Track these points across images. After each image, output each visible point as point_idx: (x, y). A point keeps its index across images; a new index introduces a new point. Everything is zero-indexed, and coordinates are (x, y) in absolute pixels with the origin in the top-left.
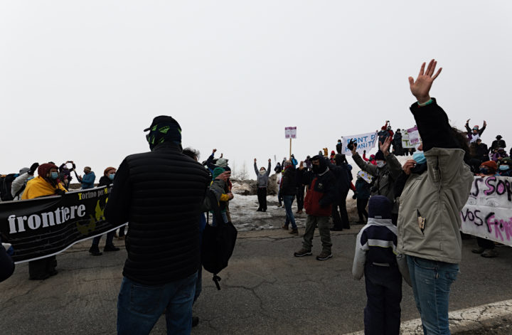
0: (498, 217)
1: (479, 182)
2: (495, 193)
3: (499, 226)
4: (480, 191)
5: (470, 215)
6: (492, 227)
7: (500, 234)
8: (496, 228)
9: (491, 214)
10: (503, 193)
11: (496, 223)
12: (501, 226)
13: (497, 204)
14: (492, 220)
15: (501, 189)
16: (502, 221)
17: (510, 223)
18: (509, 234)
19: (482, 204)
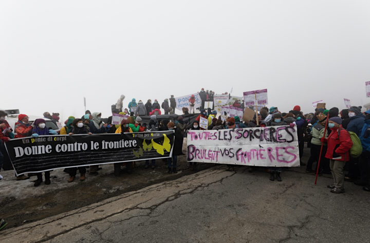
0: (244, 151)
1: (231, 132)
2: (242, 137)
3: (244, 155)
4: (233, 137)
5: (227, 152)
6: (240, 157)
7: (244, 160)
8: (242, 157)
9: (240, 149)
10: (247, 137)
11: (242, 154)
12: (245, 155)
13: (243, 143)
14: (240, 153)
15: (246, 135)
16: (246, 152)
17: (250, 153)
18: (249, 159)
19: (234, 145)
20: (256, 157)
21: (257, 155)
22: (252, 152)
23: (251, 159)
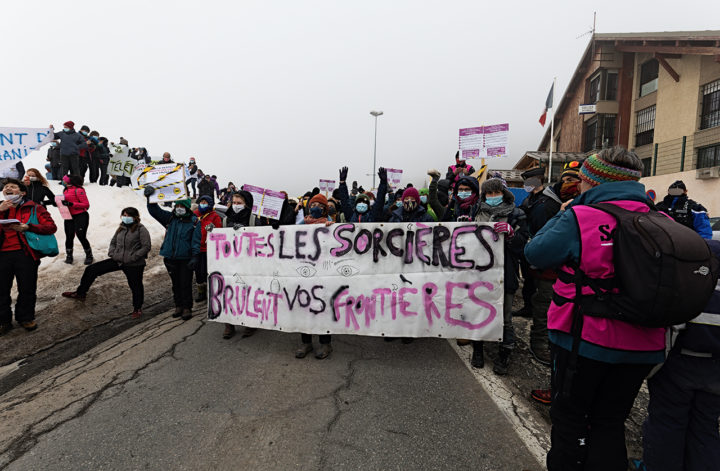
0: (354, 293)
1: (320, 235)
2: (352, 251)
3: (353, 307)
4: (322, 251)
5: (303, 297)
6: (342, 310)
7: (355, 320)
8: (349, 311)
9: (343, 289)
10: (366, 251)
11: (350, 302)
12: (358, 306)
13: (354, 271)
14: (343, 299)
15: (362, 243)
16: (361, 297)
17: (373, 298)
18: (370, 316)
19: (327, 274)
20: (388, 311)
21: (394, 304)
22: (379, 297)
23: (373, 316)
